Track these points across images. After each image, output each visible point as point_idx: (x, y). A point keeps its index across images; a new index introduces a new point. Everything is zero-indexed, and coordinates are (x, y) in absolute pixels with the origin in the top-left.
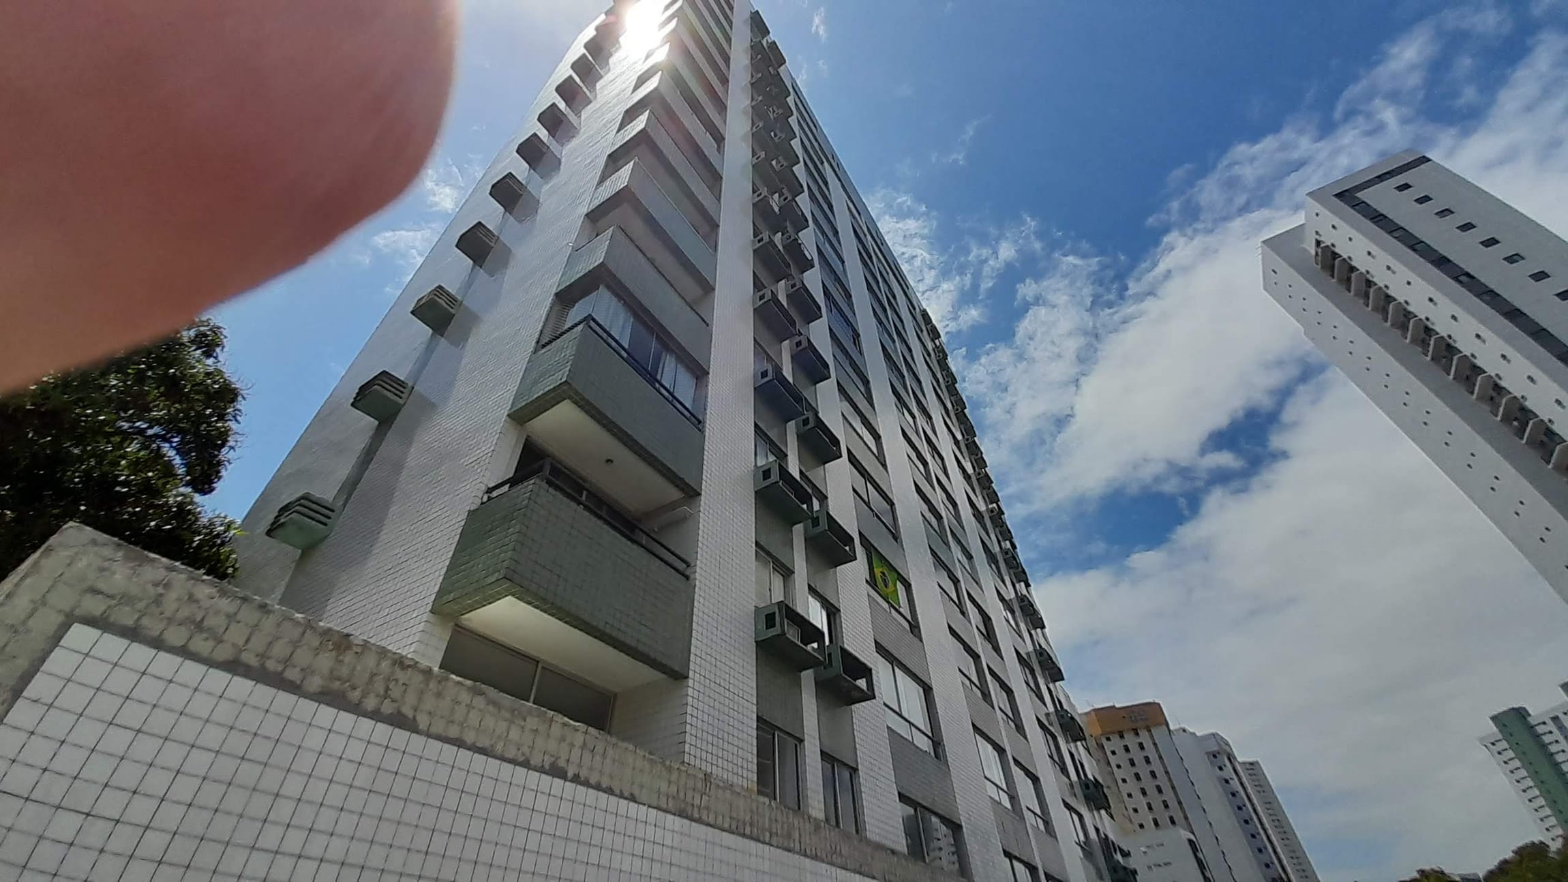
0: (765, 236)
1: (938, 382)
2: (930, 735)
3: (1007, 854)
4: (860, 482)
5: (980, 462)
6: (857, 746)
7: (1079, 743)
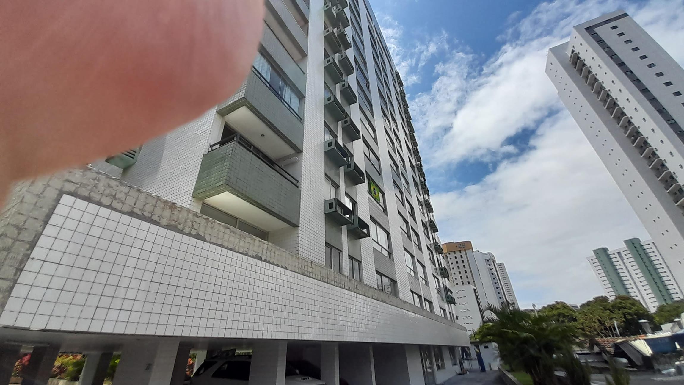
0: (330, 28)
1: (400, 107)
2: (388, 250)
3: (412, 292)
4: (367, 150)
5: (415, 144)
6: (362, 254)
7: (440, 255)
